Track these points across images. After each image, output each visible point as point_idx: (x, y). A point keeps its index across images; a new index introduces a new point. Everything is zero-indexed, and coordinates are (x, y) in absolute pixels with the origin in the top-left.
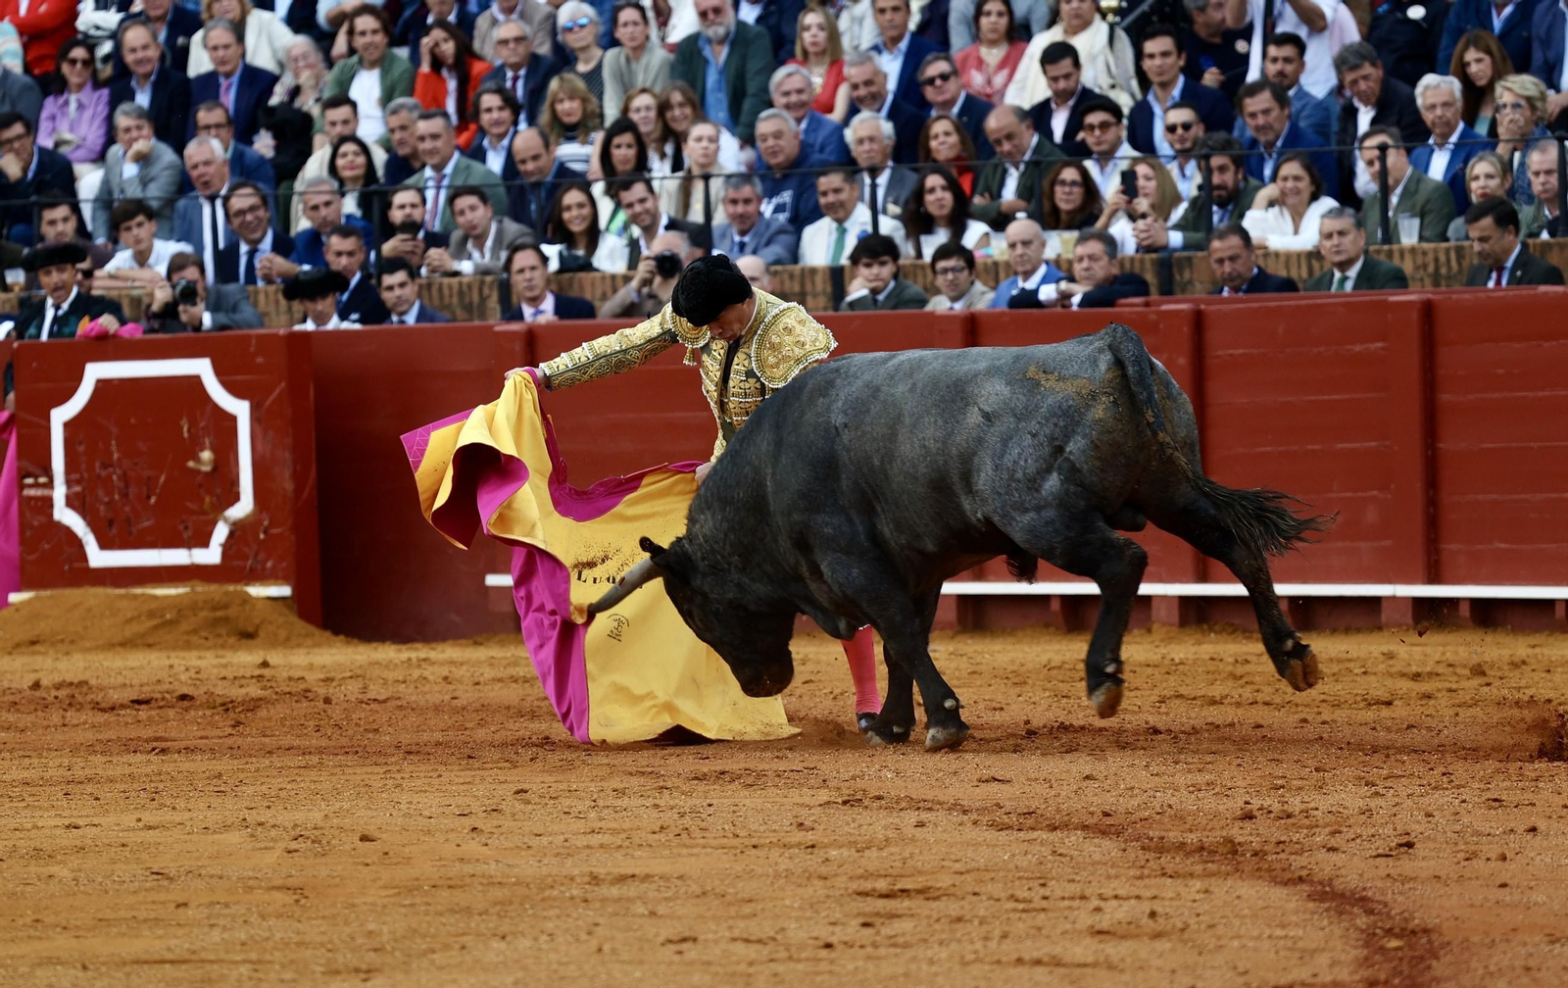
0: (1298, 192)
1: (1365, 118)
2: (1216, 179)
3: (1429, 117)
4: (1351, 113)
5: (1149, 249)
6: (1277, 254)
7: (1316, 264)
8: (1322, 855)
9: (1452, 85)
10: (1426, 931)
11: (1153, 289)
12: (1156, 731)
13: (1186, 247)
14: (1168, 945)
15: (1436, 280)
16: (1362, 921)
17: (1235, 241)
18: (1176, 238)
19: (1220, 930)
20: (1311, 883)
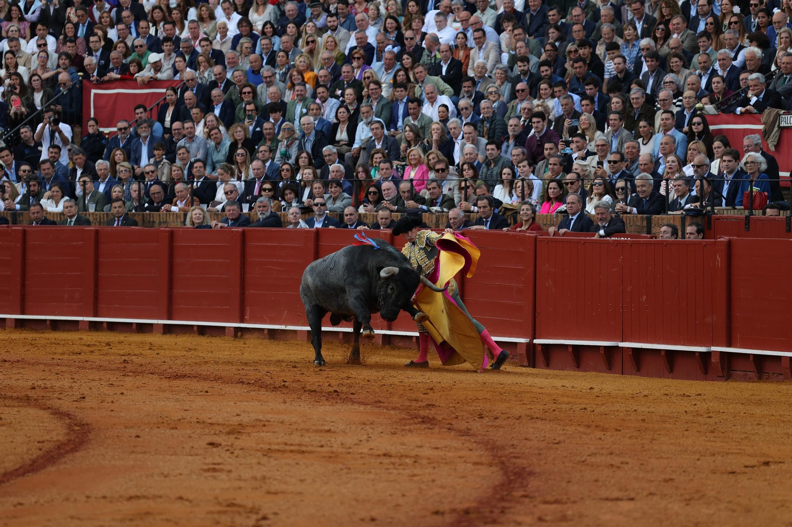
0: (57, 196)
1: (79, 172)
2: (32, 188)
3: (99, 173)
4: (74, 171)
5: (9, 210)
6: (50, 213)
7: (62, 217)
8: (56, 400)
9: (107, 164)
10: (87, 424)
11: (10, 222)
12: (5, 361)
13: (21, 209)
14: (5, 428)
15: (100, 223)
16: (68, 421)
17: (38, 207)
18: (18, 207)
19: (22, 423)
20: (52, 409)
